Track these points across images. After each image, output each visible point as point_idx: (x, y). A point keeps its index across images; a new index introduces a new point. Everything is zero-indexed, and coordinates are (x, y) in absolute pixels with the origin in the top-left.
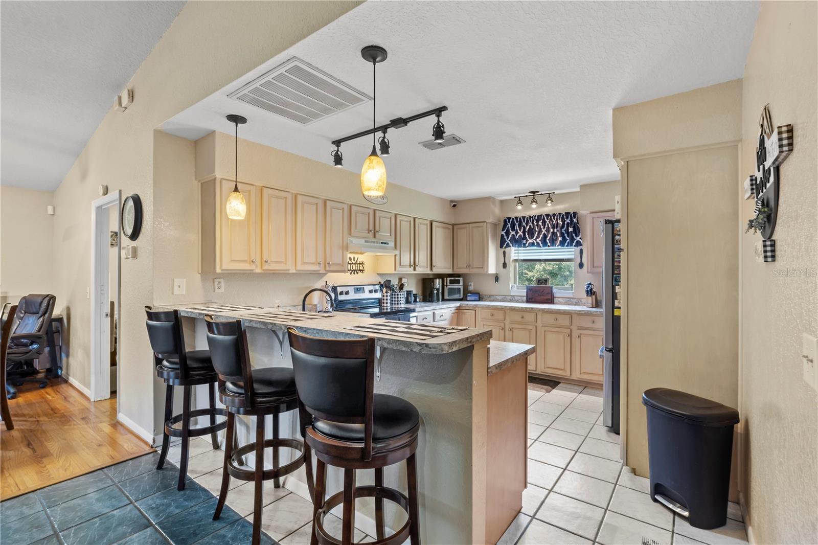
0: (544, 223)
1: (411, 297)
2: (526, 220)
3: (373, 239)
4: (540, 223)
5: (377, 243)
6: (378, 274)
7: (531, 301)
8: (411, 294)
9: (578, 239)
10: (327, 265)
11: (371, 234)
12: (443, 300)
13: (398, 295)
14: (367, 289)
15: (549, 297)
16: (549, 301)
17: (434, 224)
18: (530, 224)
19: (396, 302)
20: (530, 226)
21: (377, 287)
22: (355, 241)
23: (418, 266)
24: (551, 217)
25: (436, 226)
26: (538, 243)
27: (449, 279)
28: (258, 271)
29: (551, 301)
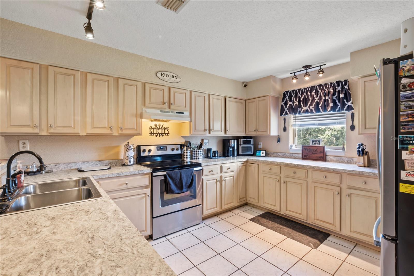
0: (317, 92)
1: (210, 153)
2: (301, 91)
3: (168, 110)
4: (313, 93)
5: (172, 112)
6: (182, 136)
7: (305, 158)
8: (210, 151)
9: (349, 104)
10: (119, 129)
11: (166, 106)
12: (238, 155)
13: (196, 152)
14: (169, 148)
15: (321, 155)
16: (321, 159)
17: (227, 99)
18: (305, 94)
19: (195, 157)
20: (305, 96)
21: (179, 146)
22: (149, 110)
23: (212, 130)
24: (323, 87)
25: (229, 101)
26: (311, 110)
27: (242, 140)
28: (44, 133)
29: (323, 158)
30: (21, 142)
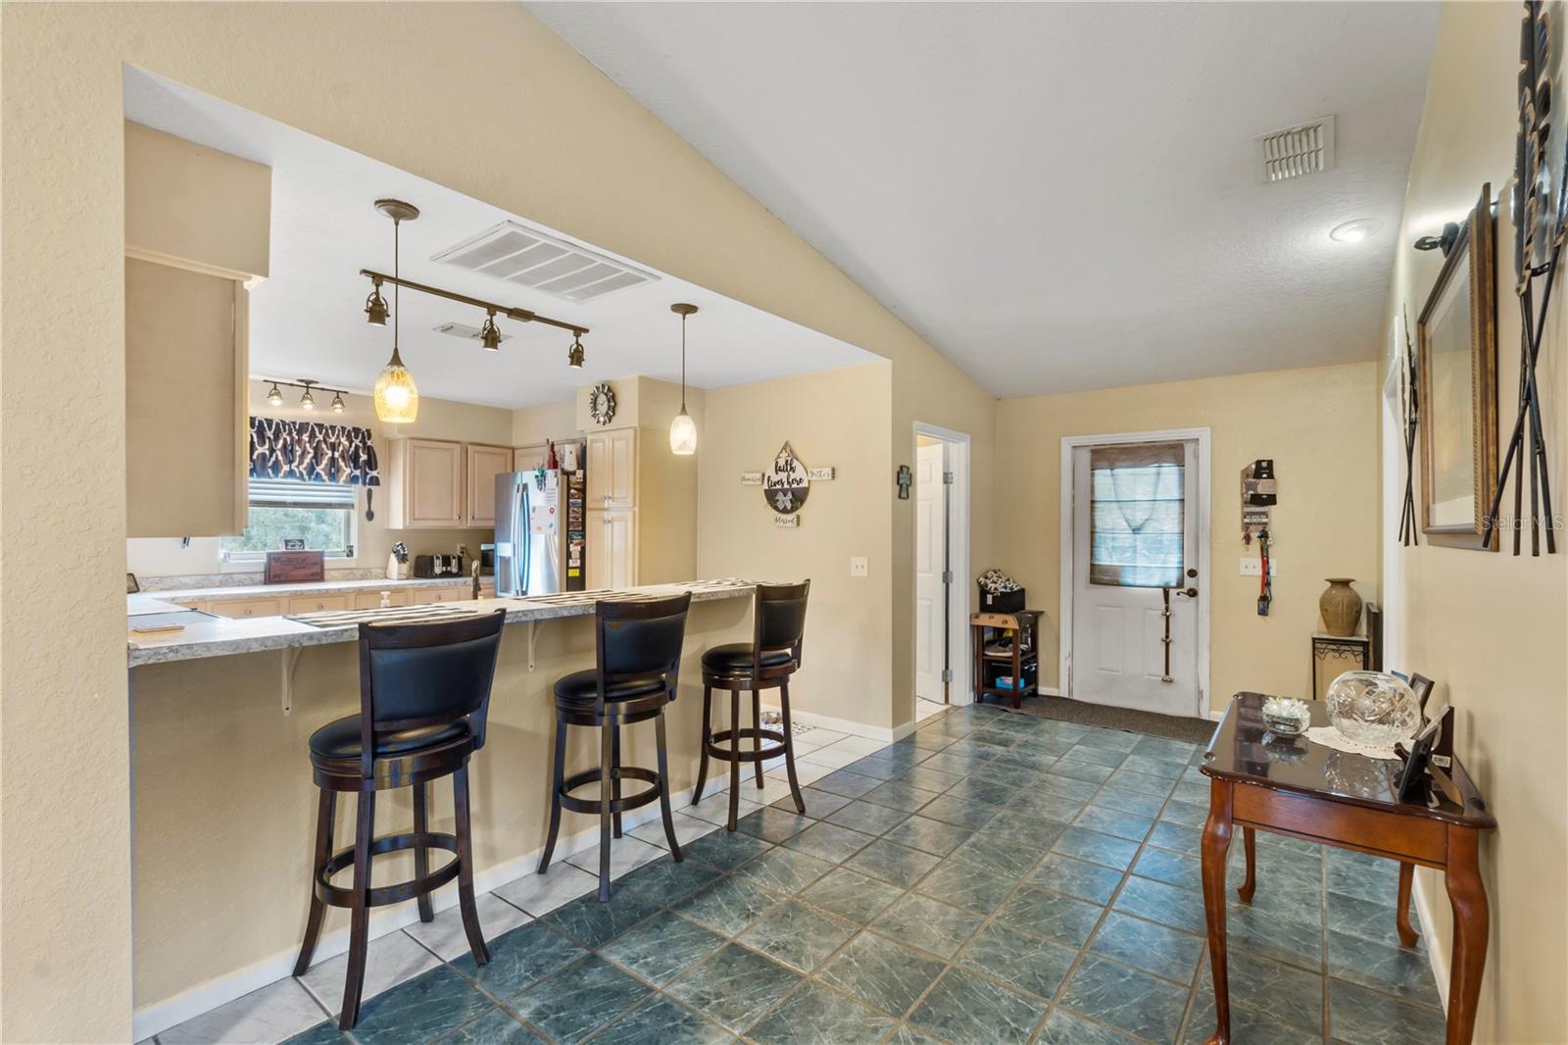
0: (312, 436)
4: (305, 437)
7: (277, 579)
9: (374, 473)
15: (316, 570)
16: (316, 577)
18: (285, 435)
20: (285, 439)
24: (327, 430)
26: (301, 473)
29: (319, 577)
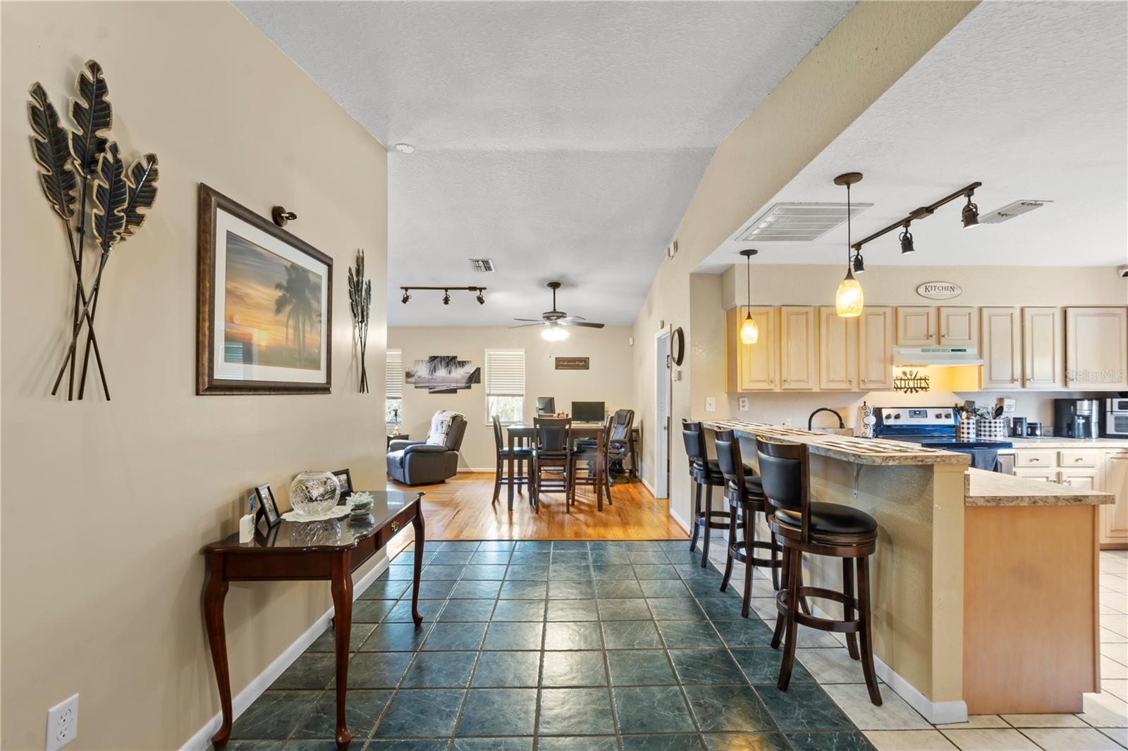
1: (1021, 427)
3: (936, 347)
5: (943, 351)
6: (954, 392)
8: (1021, 423)
10: (861, 382)
11: (933, 340)
13: (990, 423)
14: (931, 413)
17: (1070, 312)
19: (987, 433)
21: (951, 411)
22: (903, 351)
23: (1029, 380)
25: (1077, 315)
28: (778, 390)
30: (741, 399)
